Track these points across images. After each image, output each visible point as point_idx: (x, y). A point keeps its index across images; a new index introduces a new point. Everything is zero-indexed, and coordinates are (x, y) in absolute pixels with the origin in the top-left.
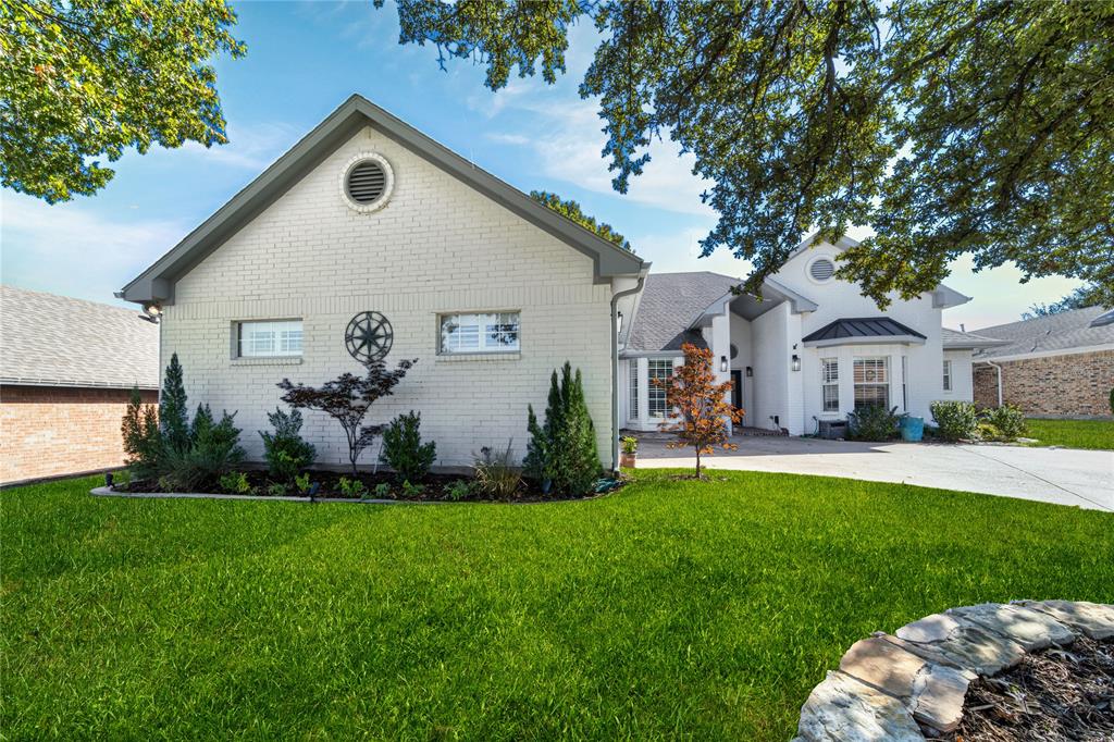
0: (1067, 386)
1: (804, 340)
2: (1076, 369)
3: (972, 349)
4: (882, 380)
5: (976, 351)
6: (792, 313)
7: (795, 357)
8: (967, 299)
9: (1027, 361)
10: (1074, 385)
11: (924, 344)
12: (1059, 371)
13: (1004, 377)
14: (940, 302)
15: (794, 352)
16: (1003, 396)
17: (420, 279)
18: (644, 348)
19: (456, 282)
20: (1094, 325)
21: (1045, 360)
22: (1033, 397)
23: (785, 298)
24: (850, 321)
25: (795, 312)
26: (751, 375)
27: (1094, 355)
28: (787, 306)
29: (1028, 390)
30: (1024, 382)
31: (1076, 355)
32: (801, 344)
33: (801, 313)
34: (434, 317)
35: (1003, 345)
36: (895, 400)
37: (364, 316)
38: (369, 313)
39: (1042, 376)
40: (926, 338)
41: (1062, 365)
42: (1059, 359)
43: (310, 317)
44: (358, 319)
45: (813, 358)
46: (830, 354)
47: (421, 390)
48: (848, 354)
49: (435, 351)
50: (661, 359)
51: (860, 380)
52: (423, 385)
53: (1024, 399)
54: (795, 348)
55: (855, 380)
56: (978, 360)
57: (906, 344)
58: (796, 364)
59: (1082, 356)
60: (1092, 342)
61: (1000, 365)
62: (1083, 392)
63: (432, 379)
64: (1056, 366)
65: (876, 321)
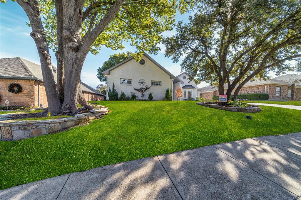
2: (210, 94)
4: (191, 94)
9: (205, 93)
11: (195, 89)
20: (212, 88)
23: (180, 81)
28: (180, 82)
32: (182, 88)
35: (202, 90)
36: (192, 96)
48: (187, 90)
49: (151, 85)
51: (188, 94)
57: (193, 89)
59: (210, 92)
60: (212, 90)
61: (202, 93)
64: (208, 93)
65: (190, 85)
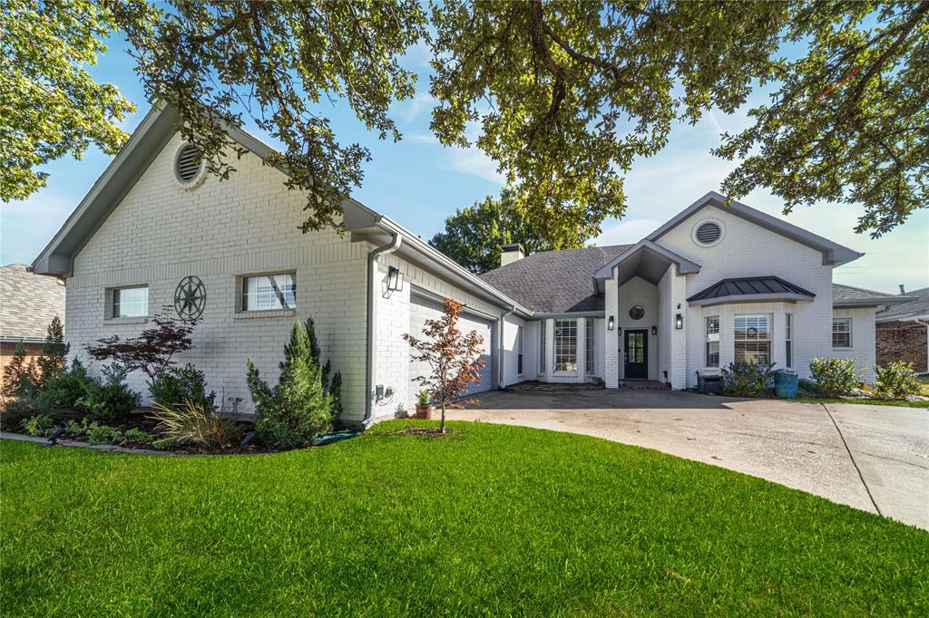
1: (689, 300)
3: (875, 306)
5: (880, 308)
6: (677, 275)
7: (679, 317)
8: (859, 255)
11: (813, 301)
14: (830, 259)
15: (678, 312)
17: (225, 245)
18: (551, 311)
19: (251, 246)
23: (671, 262)
24: (734, 281)
25: (679, 274)
26: (656, 334)
32: (685, 304)
33: (685, 274)
34: (234, 279)
36: (777, 357)
37: (187, 280)
38: (190, 277)
40: (814, 295)
43: (154, 282)
44: (183, 284)
45: (696, 316)
46: (712, 312)
47: (224, 345)
49: (233, 310)
50: (566, 320)
51: (741, 338)
52: (226, 340)
54: (679, 307)
55: (736, 338)
56: (884, 318)
57: (792, 302)
58: (679, 323)
63: (232, 335)
65: (762, 280)
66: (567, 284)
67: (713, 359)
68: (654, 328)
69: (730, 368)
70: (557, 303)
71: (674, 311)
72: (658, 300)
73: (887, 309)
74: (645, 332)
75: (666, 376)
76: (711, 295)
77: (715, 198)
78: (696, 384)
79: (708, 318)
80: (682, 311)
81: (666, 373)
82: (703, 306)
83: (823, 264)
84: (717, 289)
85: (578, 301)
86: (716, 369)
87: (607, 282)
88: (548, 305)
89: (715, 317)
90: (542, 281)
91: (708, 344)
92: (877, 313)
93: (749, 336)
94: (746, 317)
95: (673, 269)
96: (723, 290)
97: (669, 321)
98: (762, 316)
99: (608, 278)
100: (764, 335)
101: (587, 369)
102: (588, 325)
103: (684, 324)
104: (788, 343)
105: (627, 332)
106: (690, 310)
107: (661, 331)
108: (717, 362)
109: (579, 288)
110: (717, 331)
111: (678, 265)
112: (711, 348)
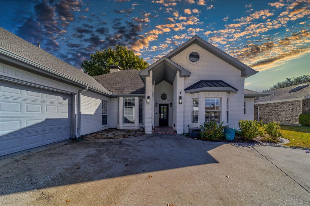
0: (282, 113)
1: (185, 90)
2: (286, 107)
3: (254, 97)
4: (218, 109)
6: (180, 77)
7: (180, 98)
8: (256, 73)
9: (268, 104)
10: (284, 112)
11: (237, 93)
12: (279, 108)
13: (260, 110)
14: (244, 74)
15: (181, 95)
16: (259, 115)
18: (122, 93)
20: (290, 92)
21: (274, 103)
22: (269, 117)
23: (177, 69)
24: (205, 82)
25: (181, 76)
26: (172, 106)
27: (293, 102)
29: (268, 114)
30: (266, 111)
31: (286, 102)
32: (183, 92)
33: (184, 76)
36: (223, 118)
39: (273, 109)
40: (237, 90)
41: (280, 105)
42: (279, 103)
45: (188, 98)
46: (195, 96)
48: (203, 96)
50: (129, 98)
53: (266, 117)
54: (181, 93)
55: (206, 109)
57: (229, 92)
58: (181, 101)
59: (288, 102)
61: (259, 105)
62: (288, 115)
64: (278, 106)
65: (217, 82)
66: (134, 82)
67: (195, 119)
68: (171, 104)
69: (204, 125)
70: (126, 90)
71: (178, 95)
72: (172, 91)
73: (257, 99)
74: (167, 105)
75: (175, 126)
76: (195, 87)
77: (198, 39)
78: (188, 131)
79: (193, 99)
80: (182, 95)
81: (175, 125)
82: (191, 93)
83: (241, 76)
84: (198, 85)
85: (137, 89)
86: (197, 124)
87: (146, 78)
88: (121, 91)
89: (197, 98)
90: (123, 80)
91: (193, 111)
92: (254, 100)
93: (211, 108)
94: (210, 99)
95: (178, 73)
96: (200, 85)
97: (176, 100)
98: (217, 99)
99: (147, 76)
100: (217, 107)
101: (140, 122)
102: (140, 101)
103: (183, 102)
104: (227, 111)
105: (160, 105)
106: (186, 94)
107: (174, 105)
108: (197, 120)
109: (139, 84)
110: (197, 106)
111: (180, 71)
112: (194, 113)
